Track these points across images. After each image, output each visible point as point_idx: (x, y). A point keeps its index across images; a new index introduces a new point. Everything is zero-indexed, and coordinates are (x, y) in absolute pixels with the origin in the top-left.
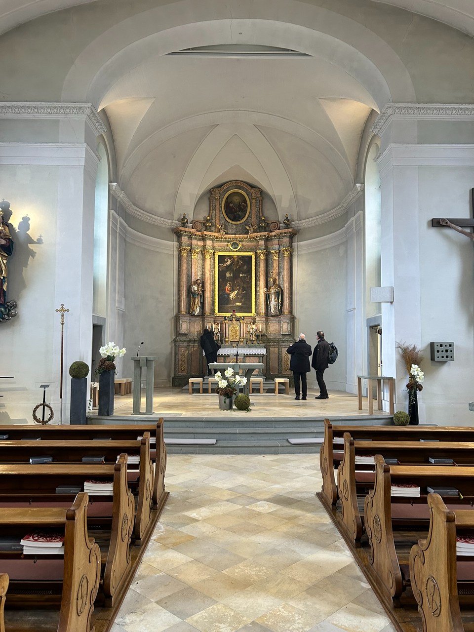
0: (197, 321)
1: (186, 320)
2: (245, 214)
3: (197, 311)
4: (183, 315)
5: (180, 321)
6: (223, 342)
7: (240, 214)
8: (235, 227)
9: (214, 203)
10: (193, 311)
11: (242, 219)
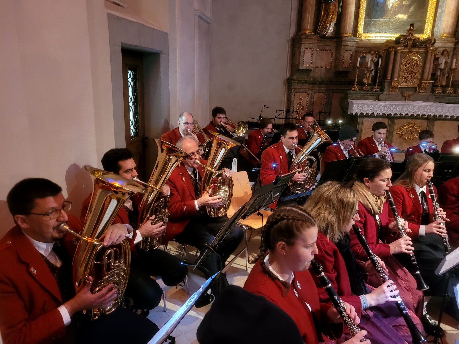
0: (327, 48)
1: (311, 46)
3: (331, 29)
4: (308, 37)
5: (303, 47)
6: (386, 87)
10: (325, 28)
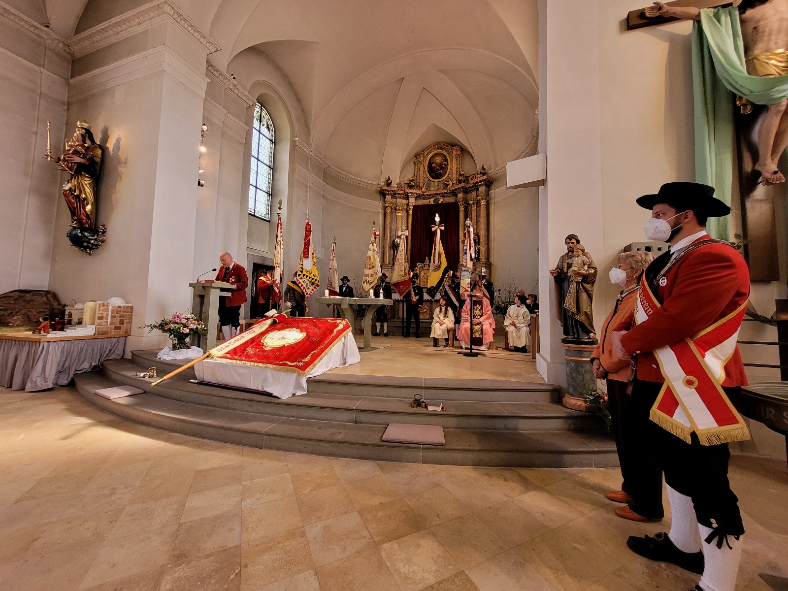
2: (446, 172)
7: (441, 172)
8: (436, 184)
9: (419, 165)
11: (443, 176)
